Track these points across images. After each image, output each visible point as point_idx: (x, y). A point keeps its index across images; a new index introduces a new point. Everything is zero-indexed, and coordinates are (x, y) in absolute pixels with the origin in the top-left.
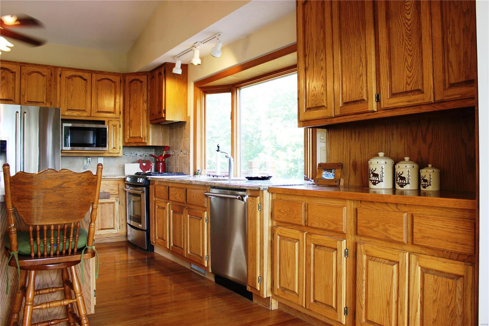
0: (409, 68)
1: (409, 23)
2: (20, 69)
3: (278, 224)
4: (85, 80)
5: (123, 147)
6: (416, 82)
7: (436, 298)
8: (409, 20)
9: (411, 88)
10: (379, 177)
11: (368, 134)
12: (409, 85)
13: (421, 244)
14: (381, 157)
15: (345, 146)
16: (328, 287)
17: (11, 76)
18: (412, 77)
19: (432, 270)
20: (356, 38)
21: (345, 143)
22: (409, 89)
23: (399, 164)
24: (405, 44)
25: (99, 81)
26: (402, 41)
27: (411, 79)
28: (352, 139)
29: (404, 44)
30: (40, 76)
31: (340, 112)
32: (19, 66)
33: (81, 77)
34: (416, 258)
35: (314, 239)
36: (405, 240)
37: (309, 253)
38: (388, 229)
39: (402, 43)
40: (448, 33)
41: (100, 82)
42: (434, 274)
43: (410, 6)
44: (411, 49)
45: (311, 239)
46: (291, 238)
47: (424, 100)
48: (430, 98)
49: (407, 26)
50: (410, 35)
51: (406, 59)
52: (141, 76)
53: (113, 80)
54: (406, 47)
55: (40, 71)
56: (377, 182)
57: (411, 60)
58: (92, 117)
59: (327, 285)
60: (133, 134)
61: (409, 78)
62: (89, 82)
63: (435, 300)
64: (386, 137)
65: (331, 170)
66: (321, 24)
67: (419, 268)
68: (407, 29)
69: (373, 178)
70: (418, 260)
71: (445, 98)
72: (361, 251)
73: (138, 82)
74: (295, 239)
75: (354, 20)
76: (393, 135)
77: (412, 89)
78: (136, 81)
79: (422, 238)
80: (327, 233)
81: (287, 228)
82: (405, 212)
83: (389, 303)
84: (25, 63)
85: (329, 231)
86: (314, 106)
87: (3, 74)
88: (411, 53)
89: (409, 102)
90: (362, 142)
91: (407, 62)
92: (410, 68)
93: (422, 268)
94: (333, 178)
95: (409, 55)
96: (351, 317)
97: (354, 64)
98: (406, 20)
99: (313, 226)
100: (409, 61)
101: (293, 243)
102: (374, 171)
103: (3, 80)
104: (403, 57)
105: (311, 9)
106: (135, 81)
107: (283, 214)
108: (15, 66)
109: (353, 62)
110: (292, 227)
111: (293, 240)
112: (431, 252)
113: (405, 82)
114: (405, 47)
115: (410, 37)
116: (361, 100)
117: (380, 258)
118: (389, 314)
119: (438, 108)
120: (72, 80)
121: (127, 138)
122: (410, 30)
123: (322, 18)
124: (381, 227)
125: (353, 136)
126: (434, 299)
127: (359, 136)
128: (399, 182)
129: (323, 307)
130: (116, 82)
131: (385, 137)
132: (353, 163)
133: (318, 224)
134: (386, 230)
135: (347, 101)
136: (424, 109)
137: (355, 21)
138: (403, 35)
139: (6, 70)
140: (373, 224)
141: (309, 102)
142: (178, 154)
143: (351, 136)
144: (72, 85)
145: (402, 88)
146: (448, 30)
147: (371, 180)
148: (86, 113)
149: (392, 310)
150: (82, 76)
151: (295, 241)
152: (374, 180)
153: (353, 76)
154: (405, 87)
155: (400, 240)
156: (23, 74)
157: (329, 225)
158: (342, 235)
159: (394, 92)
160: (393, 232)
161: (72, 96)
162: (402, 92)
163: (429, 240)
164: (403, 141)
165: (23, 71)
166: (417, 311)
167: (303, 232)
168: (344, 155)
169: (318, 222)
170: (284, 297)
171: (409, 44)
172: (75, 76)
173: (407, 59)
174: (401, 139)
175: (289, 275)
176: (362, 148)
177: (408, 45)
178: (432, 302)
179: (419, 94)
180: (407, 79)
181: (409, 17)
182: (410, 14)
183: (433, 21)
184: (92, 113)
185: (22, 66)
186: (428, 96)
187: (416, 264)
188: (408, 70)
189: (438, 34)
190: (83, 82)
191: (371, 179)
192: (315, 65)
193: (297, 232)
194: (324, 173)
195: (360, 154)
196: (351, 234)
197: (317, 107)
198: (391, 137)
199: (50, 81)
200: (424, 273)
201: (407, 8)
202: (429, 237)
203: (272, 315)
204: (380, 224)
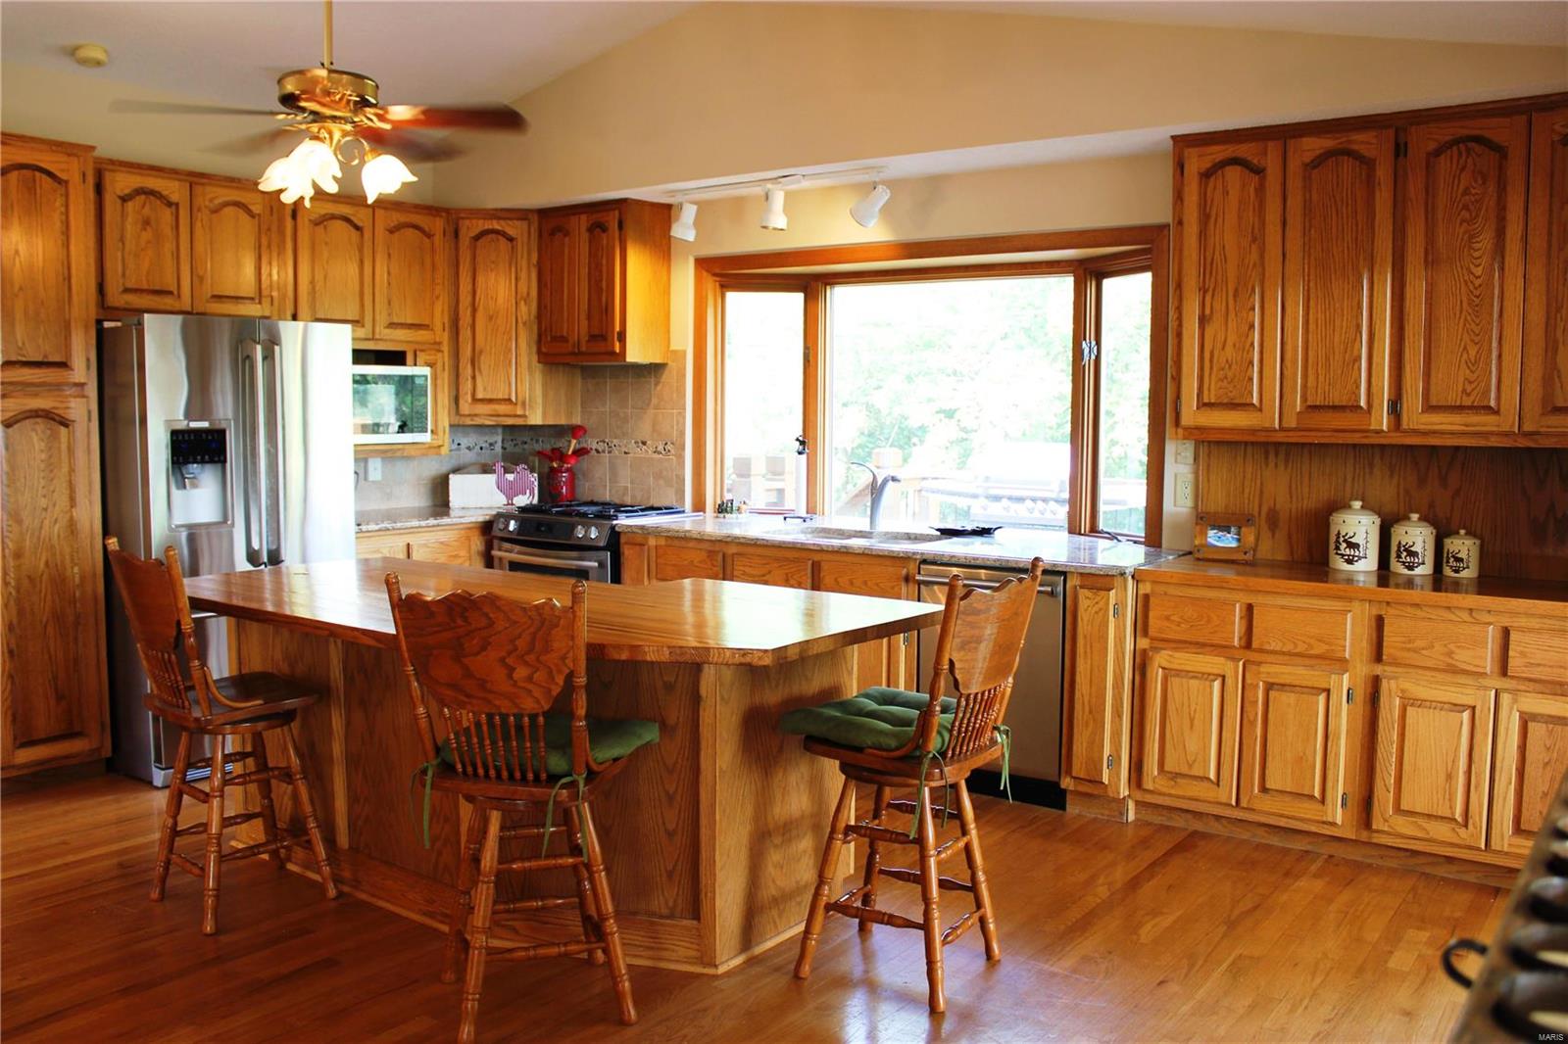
0: (1470, 365)
1: (1477, 282)
2: (188, 193)
3: (1153, 645)
4: (357, 228)
5: (451, 426)
6: (1483, 394)
7: (1550, 760)
8: (1477, 278)
9: (1473, 402)
10: (1361, 549)
11: (1311, 459)
12: (1468, 395)
13: (1524, 675)
14: (1357, 510)
15: (1249, 476)
16: (1301, 762)
17: (167, 215)
18: (1476, 383)
19: (1542, 715)
20: (1348, 283)
21: (1249, 470)
22: (1467, 402)
23: (1406, 528)
24: (1466, 320)
25: (391, 231)
26: (1458, 313)
27: (1473, 386)
28: (1267, 465)
29: (1462, 320)
30: (244, 217)
31: (1298, 424)
32: (188, 185)
33: (347, 220)
34: (1513, 699)
35: (1268, 673)
36: (1488, 670)
37: (1252, 699)
38: (1452, 652)
39: (1458, 316)
40: (1559, 319)
41: (397, 235)
42: (1546, 723)
43: (1481, 252)
44: (1477, 332)
45: (1259, 673)
46: (1199, 673)
47: (1498, 426)
48: (1513, 425)
49: (1471, 288)
50: (1477, 306)
51: (1465, 348)
52: (510, 223)
53: (427, 229)
54: (1467, 325)
55: (243, 201)
56: (1356, 559)
57: (1476, 350)
58: (377, 340)
59: (1302, 758)
60: (485, 389)
61: (1470, 382)
62: (367, 235)
63: (1547, 763)
64: (1355, 469)
65: (1229, 527)
66: (1252, 233)
67: (1518, 714)
68: (1472, 292)
69: (1348, 551)
70: (1515, 701)
71: (1542, 430)
72: (1390, 691)
73: (500, 237)
74: (1209, 674)
75: (1346, 245)
76: (1371, 466)
77: (1475, 404)
78: (494, 236)
79: (1526, 666)
80: (1299, 660)
81: (1187, 652)
82: (1490, 624)
83: (1449, 777)
84: (202, 175)
85: (1311, 657)
86: (1225, 401)
87: (146, 211)
88: (1476, 339)
89: (1467, 426)
90: (1294, 475)
91: (1468, 352)
92: (1473, 365)
93: (1522, 714)
94: (1234, 544)
95: (1472, 341)
96: (1355, 811)
97: (1341, 335)
98: (1471, 276)
99: (1267, 647)
100: (1473, 352)
101: (1208, 683)
102: (1351, 538)
103: (145, 229)
104: (1458, 342)
105: (1226, 193)
106: (490, 236)
107: (1179, 626)
108: (177, 183)
109: (1337, 329)
110: (1199, 650)
111: (1206, 676)
112: (1538, 687)
113: (1460, 389)
114: (1465, 325)
115: (1476, 308)
116: (1353, 406)
117: (1431, 701)
118: (1450, 794)
119: (1522, 443)
120: (325, 227)
121: (466, 401)
122: (1478, 297)
123: (1256, 219)
124: (1438, 647)
125: (1270, 460)
126: (1546, 760)
127: (1287, 461)
128: (1404, 560)
129: (1287, 799)
130: (433, 235)
131: (1352, 469)
132: (1268, 514)
133: (1280, 644)
134: (1450, 654)
135: (1318, 403)
136: (1494, 442)
137: (1348, 247)
138: (1461, 302)
139: (152, 198)
140: (1419, 644)
141: (1209, 390)
142: (624, 449)
143: (1267, 458)
144: (326, 244)
145: (1453, 398)
146: (1559, 315)
147: (1343, 555)
148: (363, 330)
149: (1457, 789)
150: (349, 216)
151: (1212, 677)
152: (1349, 556)
153: (1336, 357)
154: (1459, 398)
155: (1481, 670)
156: (199, 210)
157: (1311, 646)
158: (1341, 664)
159: (1434, 402)
160: (1463, 658)
161: (325, 278)
162: (1451, 406)
163: (1540, 669)
164: (1395, 481)
165: (199, 201)
166: (1510, 783)
167: (1235, 660)
168: (1246, 495)
169: (1280, 640)
170: (1173, 792)
171: (1474, 322)
172: (333, 217)
173: (1468, 347)
174: (1391, 476)
175: (1192, 746)
176: (1294, 486)
177: (1473, 324)
178: (1542, 766)
179: (1488, 414)
180: (1464, 385)
181: (1478, 271)
182: (1481, 267)
183: (1530, 292)
184: (377, 330)
185: (196, 184)
186: (1508, 421)
187: (1511, 709)
188: (1469, 367)
189: (1537, 316)
190: (354, 233)
191: (1343, 552)
192: (1232, 315)
193: (1222, 660)
194: (1211, 533)
195: (1288, 496)
196: (1361, 661)
197: (1232, 404)
198: (1367, 470)
199: (268, 233)
200: (1526, 722)
201: (1476, 254)
202: (1539, 665)
203: (1130, 832)
204: (1435, 644)
